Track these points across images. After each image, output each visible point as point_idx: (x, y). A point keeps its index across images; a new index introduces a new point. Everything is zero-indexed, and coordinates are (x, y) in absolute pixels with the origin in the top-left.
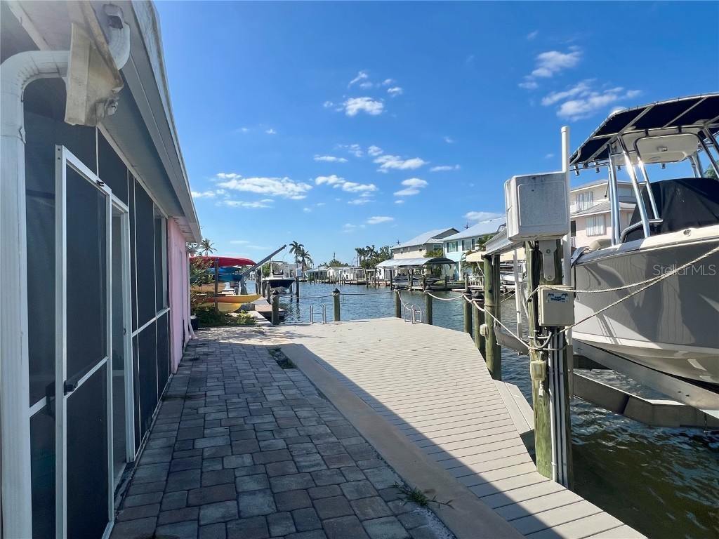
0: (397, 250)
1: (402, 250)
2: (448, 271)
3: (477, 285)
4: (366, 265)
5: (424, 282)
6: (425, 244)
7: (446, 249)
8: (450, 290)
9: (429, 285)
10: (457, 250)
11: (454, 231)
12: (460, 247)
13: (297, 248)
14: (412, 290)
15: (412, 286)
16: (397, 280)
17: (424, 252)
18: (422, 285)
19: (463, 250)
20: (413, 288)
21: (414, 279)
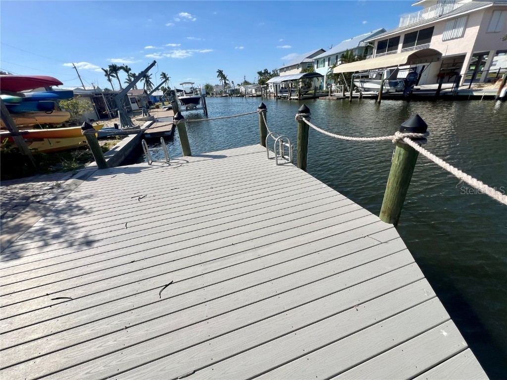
0: (282, 70)
1: (285, 69)
2: (316, 83)
3: (337, 92)
4: (262, 82)
5: (299, 93)
6: (302, 63)
7: (316, 66)
8: (318, 97)
9: (303, 95)
10: (324, 66)
11: (323, 51)
12: (327, 63)
13: (221, 74)
14: (291, 99)
15: (291, 96)
16: (281, 92)
17: (300, 69)
18: (297, 95)
19: (329, 65)
20: (291, 97)
21: (292, 91)
